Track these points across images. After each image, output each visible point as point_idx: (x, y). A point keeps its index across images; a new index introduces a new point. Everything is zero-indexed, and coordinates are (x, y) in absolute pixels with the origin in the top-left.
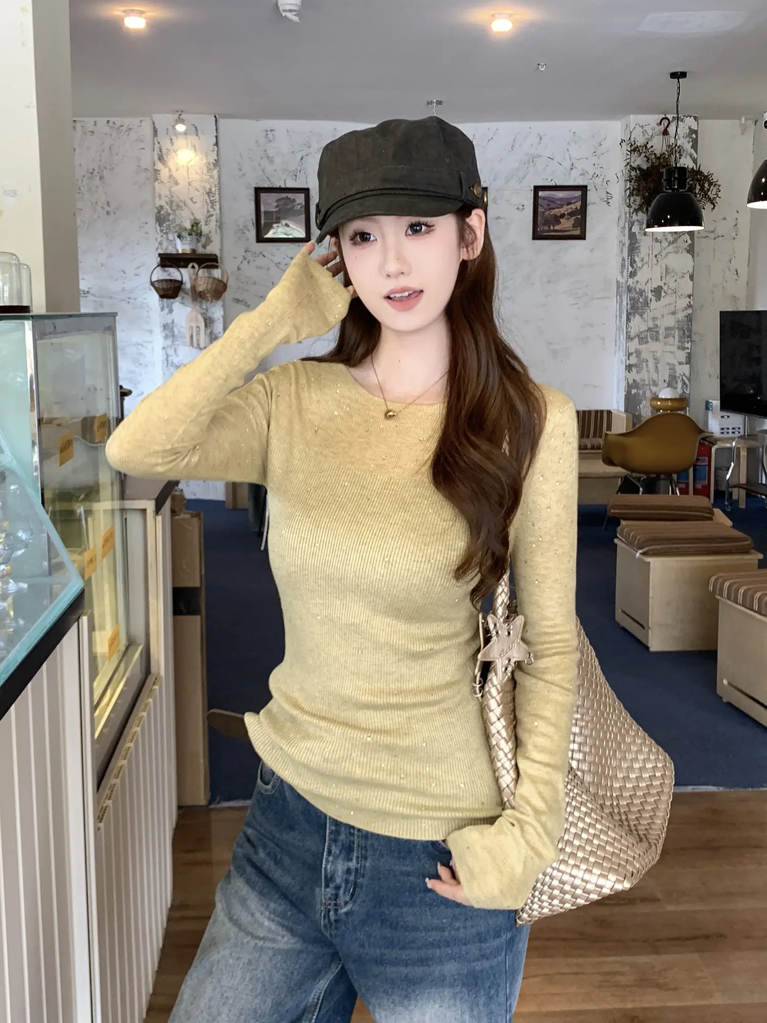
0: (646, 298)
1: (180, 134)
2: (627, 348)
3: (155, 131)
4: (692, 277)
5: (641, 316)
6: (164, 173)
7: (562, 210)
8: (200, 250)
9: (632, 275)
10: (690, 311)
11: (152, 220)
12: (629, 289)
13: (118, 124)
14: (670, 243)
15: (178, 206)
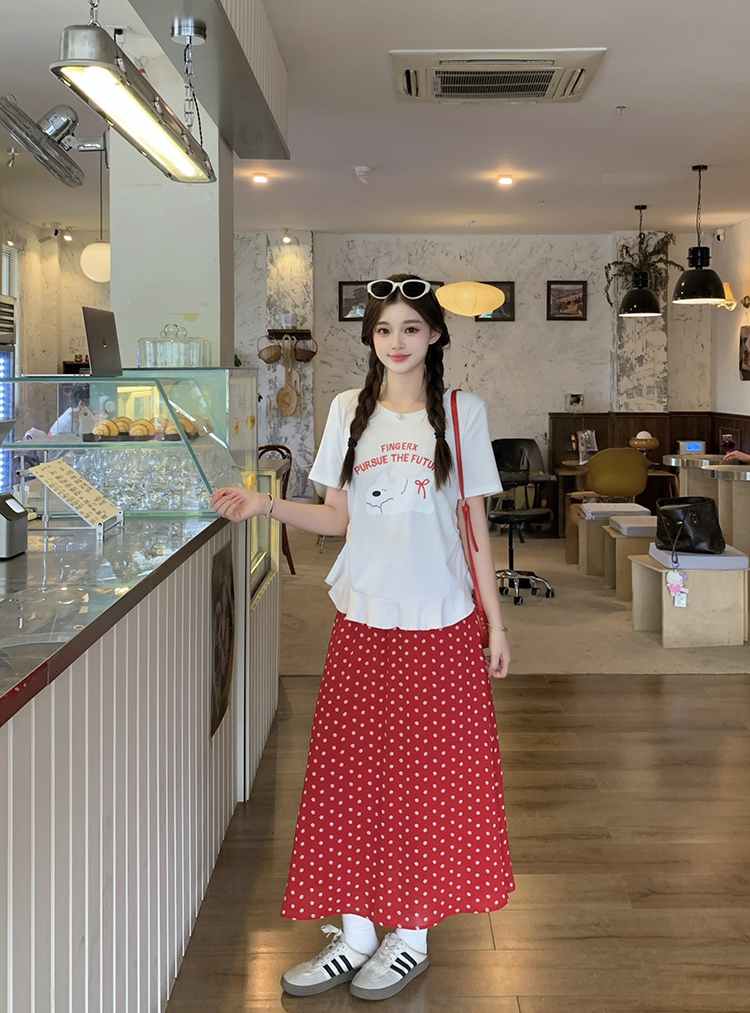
0: (632, 364)
1: (287, 244)
2: (618, 402)
3: (268, 244)
4: (666, 349)
5: (628, 377)
6: (273, 271)
7: (569, 299)
8: (299, 328)
9: (621, 347)
10: (665, 374)
11: (263, 305)
12: (619, 358)
13: (241, 237)
14: (649, 324)
15: (283, 295)
